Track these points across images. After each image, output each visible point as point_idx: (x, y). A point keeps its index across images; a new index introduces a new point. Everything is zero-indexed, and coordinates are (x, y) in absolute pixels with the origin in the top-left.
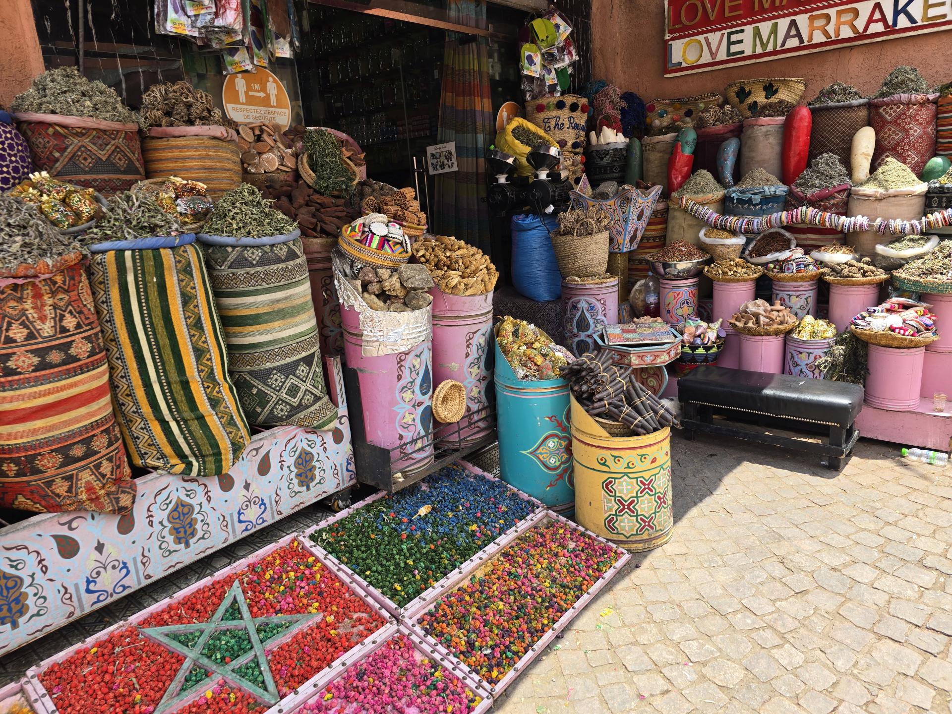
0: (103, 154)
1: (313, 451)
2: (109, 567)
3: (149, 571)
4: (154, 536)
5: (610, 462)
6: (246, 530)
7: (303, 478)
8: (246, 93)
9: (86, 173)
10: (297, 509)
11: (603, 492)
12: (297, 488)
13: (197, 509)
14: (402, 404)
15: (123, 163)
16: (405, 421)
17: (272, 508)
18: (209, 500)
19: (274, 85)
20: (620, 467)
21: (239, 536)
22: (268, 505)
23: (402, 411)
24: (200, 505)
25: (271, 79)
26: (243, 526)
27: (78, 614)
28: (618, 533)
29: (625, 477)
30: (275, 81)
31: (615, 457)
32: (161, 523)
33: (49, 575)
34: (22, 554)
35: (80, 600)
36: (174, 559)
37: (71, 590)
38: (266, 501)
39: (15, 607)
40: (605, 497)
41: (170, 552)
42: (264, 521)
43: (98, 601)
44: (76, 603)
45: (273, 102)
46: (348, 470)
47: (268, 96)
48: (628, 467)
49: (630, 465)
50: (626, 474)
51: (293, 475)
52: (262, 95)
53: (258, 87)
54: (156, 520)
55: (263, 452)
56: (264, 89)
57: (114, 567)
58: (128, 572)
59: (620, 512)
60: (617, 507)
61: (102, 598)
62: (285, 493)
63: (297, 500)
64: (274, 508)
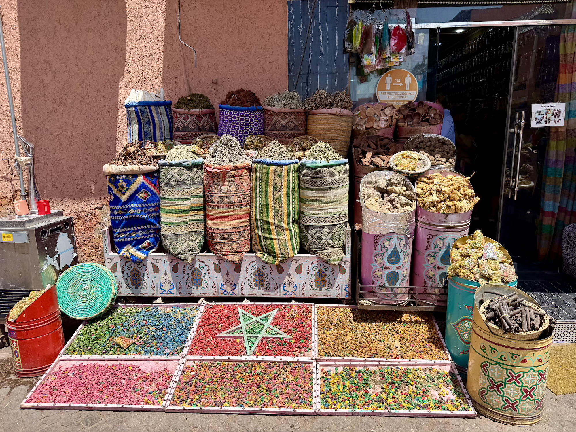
0: (284, 123)
1: (327, 273)
2: (229, 283)
3: (243, 292)
4: (247, 278)
5: (488, 350)
6: (286, 294)
7: (318, 283)
8: (391, 84)
9: (277, 130)
10: (312, 297)
11: (481, 370)
12: (314, 287)
13: (266, 275)
14: (375, 264)
15: (291, 126)
16: (376, 273)
17: (300, 291)
18: (271, 274)
19: (410, 78)
20: (495, 357)
21: (282, 296)
22: (298, 288)
23: (375, 268)
24: (267, 274)
25: (408, 75)
26: (285, 292)
27: (216, 295)
28: (486, 403)
29: (498, 365)
30: (411, 76)
31: (492, 348)
32: (251, 275)
33: (210, 276)
34: (203, 265)
35: (218, 290)
36: (253, 292)
37: (216, 285)
38: (298, 286)
39: (198, 282)
40: (481, 374)
41: (252, 288)
42: (295, 295)
43: (224, 294)
44: (216, 291)
45: (407, 87)
46: (345, 290)
47: (405, 85)
48: (501, 359)
49: (503, 358)
50: (498, 363)
51: (313, 280)
52: (401, 84)
53: (399, 80)
54: (249, 273)
55: (299, 263)
56: (403, 81)
57: (231, 284)
58: (235, 288)
59: (490, 388)
60: (488, 384)
61: (225, 293)
62: (307, 286)
63: (313, 292)
64: (301, 291)
